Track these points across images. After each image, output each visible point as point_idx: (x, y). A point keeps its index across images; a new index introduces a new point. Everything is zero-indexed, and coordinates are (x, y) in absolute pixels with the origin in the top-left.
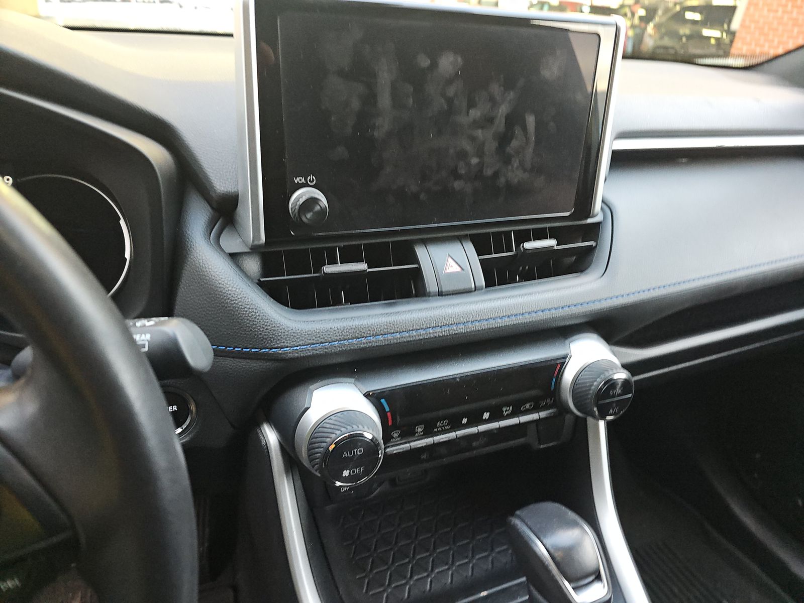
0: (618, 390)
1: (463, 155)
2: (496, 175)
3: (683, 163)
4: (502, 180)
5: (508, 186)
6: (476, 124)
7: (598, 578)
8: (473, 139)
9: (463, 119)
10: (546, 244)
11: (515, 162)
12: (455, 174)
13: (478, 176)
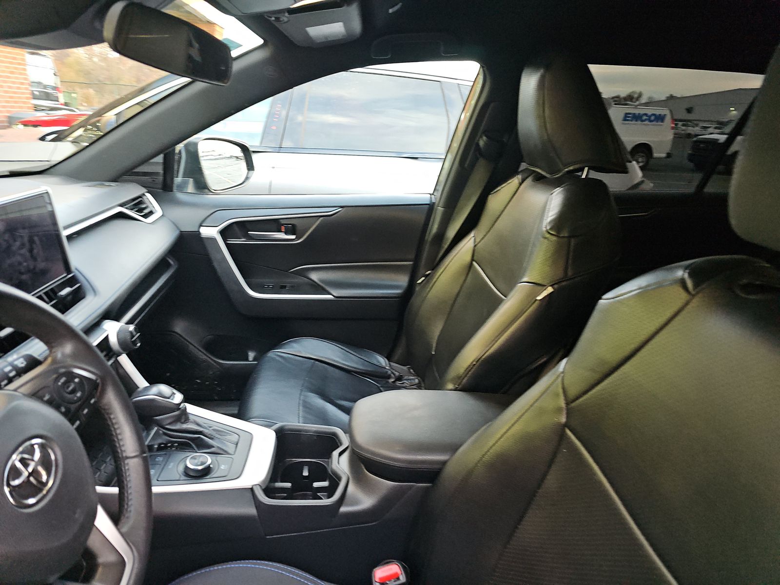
0: (134, 333)
1: (20, 264)
4: (37, 269)
5: (41, 271)
6: (20, 248)
7: (174, 394)
8: (21, 255)
9: (14, 248)
10: (67, 290)
11: (39, 260)
12: (21, 273)
13: (29, 271)
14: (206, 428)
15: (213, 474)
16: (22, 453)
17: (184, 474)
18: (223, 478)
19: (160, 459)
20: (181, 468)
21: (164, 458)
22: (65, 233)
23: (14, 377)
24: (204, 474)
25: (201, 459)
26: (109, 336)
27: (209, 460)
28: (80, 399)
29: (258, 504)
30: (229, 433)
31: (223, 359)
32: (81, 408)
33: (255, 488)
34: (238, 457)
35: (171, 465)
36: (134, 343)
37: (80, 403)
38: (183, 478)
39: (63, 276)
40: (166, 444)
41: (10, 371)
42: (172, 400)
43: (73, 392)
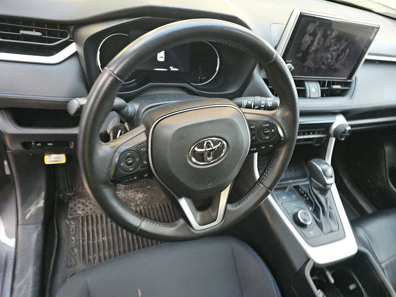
0: (347, 132)
1: (327, 58)
2: (333, 65)
3: (377, 63)
4: (334, 67)
5: (335, 69)
6: (334, 51)
7: (332, 177)
8: (332, 54)
9: (331, 49)
10: (339, 87)
11: (339, 62)
12: (323, 64)
13: (329, 65)
14: (327, 207)
15: (304, 230)
16: (212, 141)
17: (294, 214)
18: (305, 238)
19: (294, 196)
20: (295, 211)
21: (295, 198)
22: (367, 57)
23: (262, 108)
24: (300, 225)
25: (307, 218)
26: (334, 124)
27: (310, 222)
28: (265, 140)
29: (303, 269)
30: (335, 223)
31: (393, 184)
32: (263, 144)
33: (310, 261)
34: (323, 237)
35: (294, 204)
36: (342, 137)
37: (264, 142)
38: (291, 215)
39: (343, 79)
40: (304, 193)
41: (263, 104)
42: (327, 179)
43: (266, 134)
